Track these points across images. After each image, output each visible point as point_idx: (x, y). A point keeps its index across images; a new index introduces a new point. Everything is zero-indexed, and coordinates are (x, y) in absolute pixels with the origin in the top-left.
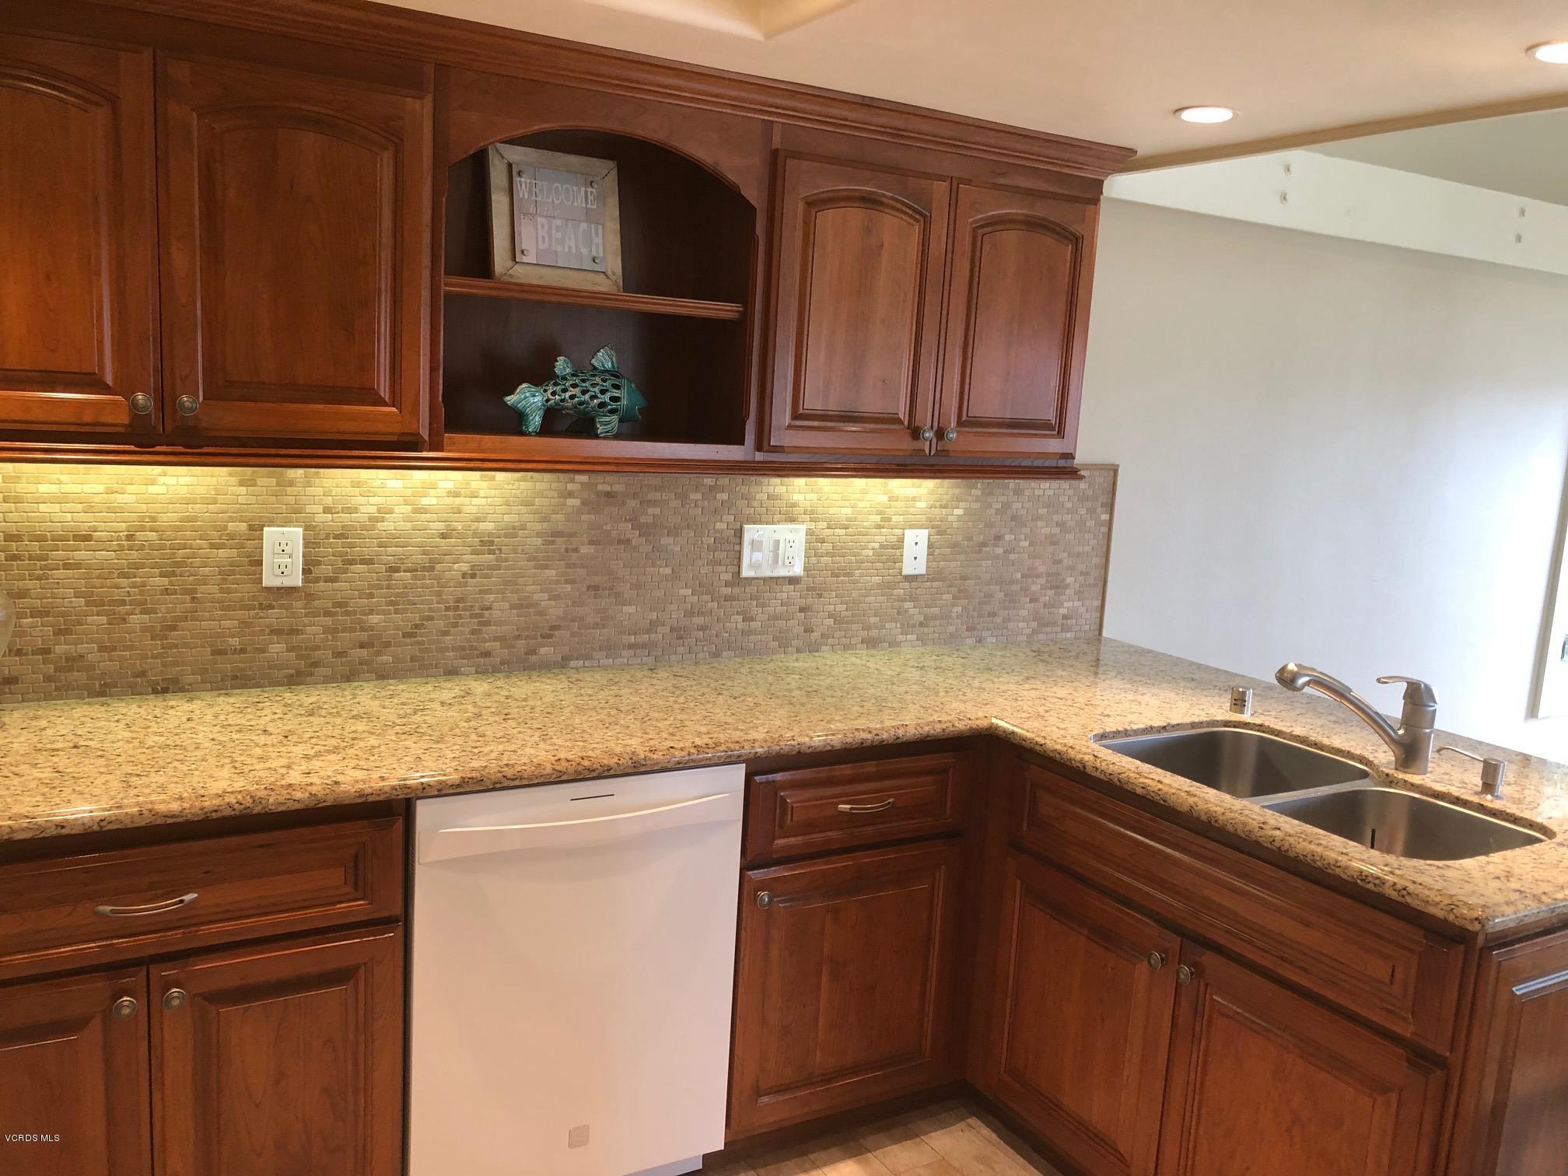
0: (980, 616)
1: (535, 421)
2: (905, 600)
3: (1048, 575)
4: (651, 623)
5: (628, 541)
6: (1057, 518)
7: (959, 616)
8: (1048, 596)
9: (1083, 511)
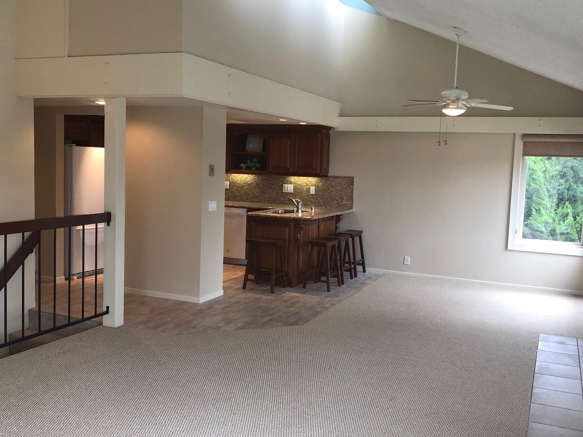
0: (326, 202)
1: (244, 168)
2: (311, 198)
3: (340, 196)
4: (270, 198)
5: (266, 186)
6: (341, 186)
7: (322, 202)
8: (340, 200)
9: (347, 185)
